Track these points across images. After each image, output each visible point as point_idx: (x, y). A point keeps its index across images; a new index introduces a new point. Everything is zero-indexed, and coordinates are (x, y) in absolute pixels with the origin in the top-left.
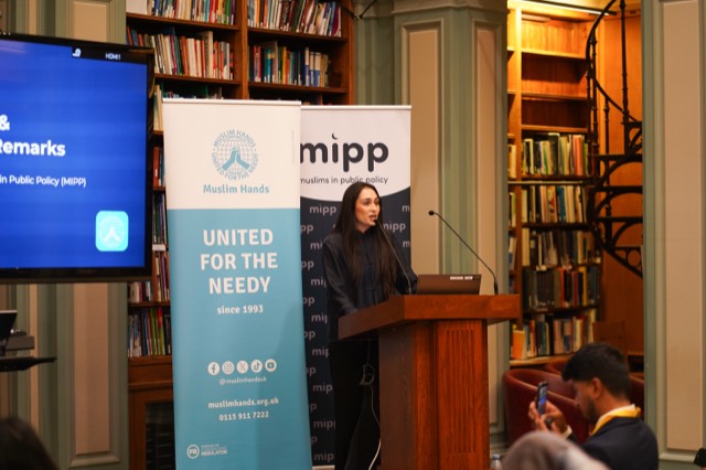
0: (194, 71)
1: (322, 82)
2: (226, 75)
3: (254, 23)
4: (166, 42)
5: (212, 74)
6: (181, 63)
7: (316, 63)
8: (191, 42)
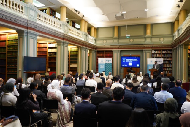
0: (158, 56)
1: (170, 56)
2: (161, 56)
3: (163, 53)
4: (156, 55)
5: (159, 56)
6: (157, 56)
7: (170, 55)
8: (158, 55)
